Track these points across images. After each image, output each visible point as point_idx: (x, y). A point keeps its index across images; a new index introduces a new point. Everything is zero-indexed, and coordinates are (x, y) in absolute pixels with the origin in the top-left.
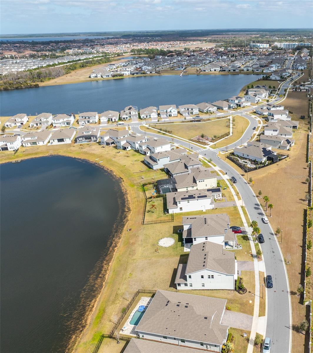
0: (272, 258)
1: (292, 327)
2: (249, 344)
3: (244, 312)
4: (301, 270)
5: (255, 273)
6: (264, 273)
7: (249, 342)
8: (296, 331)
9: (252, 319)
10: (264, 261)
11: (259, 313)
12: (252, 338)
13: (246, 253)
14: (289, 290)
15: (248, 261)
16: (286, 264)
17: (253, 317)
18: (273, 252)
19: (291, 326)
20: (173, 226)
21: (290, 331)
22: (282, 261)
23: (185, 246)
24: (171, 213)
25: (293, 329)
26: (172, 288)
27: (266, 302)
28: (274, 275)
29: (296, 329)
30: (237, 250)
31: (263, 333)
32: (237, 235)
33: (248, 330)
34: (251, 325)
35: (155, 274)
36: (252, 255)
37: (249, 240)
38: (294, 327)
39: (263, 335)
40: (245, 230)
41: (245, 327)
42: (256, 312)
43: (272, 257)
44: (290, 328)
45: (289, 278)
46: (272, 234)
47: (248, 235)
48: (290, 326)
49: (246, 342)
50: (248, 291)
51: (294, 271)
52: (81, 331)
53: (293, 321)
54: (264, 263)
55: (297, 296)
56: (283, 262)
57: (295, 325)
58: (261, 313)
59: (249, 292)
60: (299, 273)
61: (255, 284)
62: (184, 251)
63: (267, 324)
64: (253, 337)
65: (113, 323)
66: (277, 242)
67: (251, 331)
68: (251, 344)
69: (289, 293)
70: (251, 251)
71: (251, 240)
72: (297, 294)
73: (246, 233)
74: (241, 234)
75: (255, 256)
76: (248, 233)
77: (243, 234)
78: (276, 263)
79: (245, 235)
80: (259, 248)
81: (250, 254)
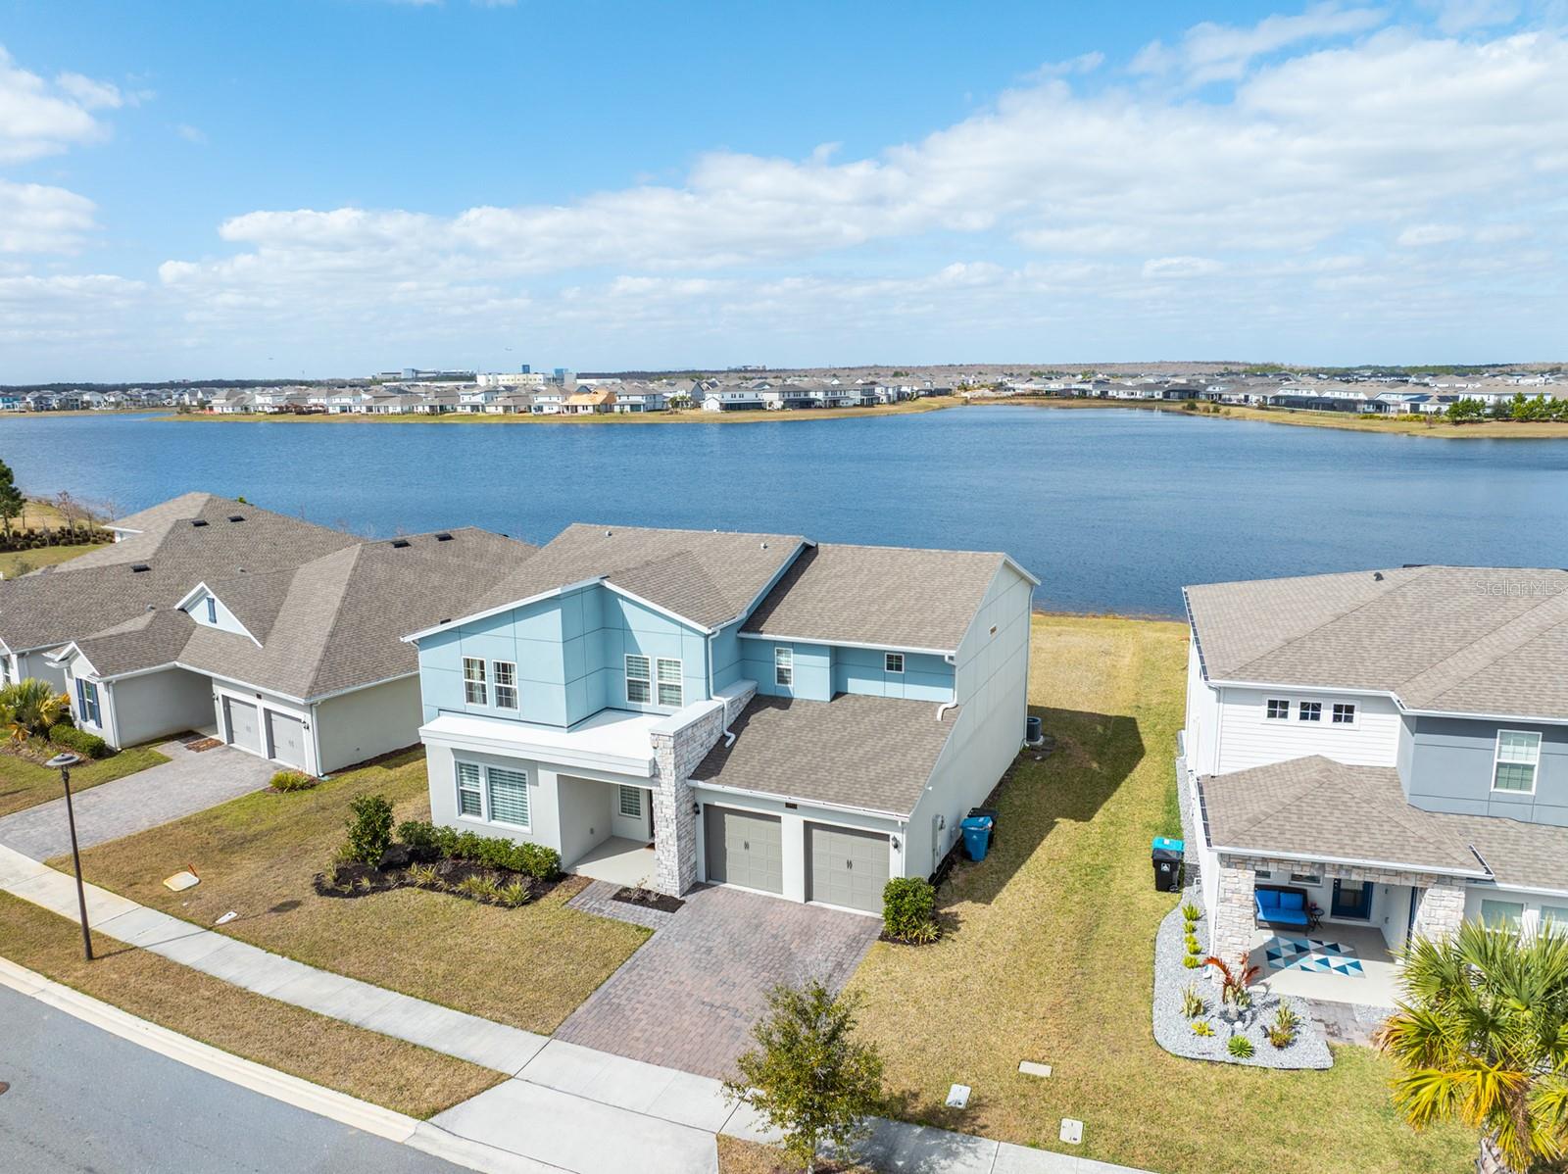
13: (1035, 1070)
36: (948, 1120)
59: (288, 906)
70: (1063, 1149)
75: (892, 1153)
81: (974, 1105)
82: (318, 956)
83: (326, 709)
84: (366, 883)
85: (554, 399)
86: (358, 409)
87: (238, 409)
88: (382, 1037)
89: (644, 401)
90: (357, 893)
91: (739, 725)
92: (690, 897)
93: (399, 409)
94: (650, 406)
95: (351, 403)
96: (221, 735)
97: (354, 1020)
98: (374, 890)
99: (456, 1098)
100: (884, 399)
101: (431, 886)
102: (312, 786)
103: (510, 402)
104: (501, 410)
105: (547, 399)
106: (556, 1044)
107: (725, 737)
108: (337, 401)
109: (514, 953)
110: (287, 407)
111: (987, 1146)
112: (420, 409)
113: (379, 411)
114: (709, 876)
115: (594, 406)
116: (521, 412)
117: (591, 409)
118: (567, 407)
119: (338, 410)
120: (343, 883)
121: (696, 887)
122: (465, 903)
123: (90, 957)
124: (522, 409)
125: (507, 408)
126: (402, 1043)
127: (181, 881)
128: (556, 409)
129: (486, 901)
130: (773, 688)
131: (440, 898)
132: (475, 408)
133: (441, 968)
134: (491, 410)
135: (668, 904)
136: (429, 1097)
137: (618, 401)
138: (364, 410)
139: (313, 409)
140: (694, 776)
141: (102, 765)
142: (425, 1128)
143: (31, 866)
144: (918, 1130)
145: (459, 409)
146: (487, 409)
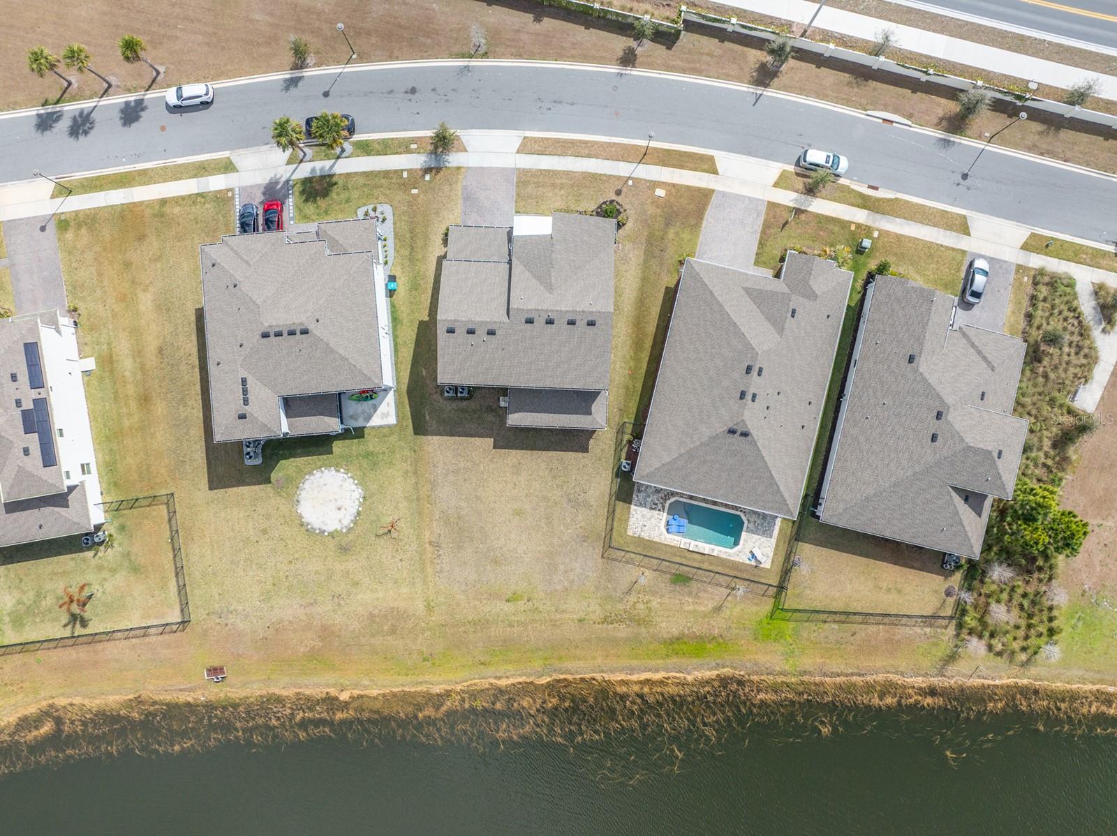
0: (447, 101)
1: (757, 85)
2: (809, 209)
3: (700, 214)
5: (527, 167)
6: (525, 138)
7: (803, 208)
8: (773, 79)
9: (724, 194)
10: (460, 128)
11: (704, 171)
12: (793, 200)
13: (415, 191)
14: (613, 69)
15: (465, 188)
16: (485, 55)
17: (718, 191)
18: (413, 91)
19: (752, 90)
20: (210, 489)
21: (769, 94)
22: (467, 67)
23: (359, 423)
24: (102, 514)
25: (766, 86)
26: (592, 441)
28: (542, 105)
29: (765, 76)
30: (395, 223)
31: (775, 169)
32: (291, 219)
33: (763, 209)
34: (750, 198)
35: (518, 513)
36: (428, 170)
37: (331, 176)
38: (757, 80)
39: (781, 170)
40: (258, 186)
41: (755, 216)
42: (700, 179)
43: (445, 98)
44: (760, 92)
46: (293, 82)
47: (293, 178)
48: (753, 93)
49: (803, 217)
50: (614, 197)
51: (525, 37)
52: (741, 683)
53: (738, 79)
54: (477, 132)
55: (640, 49)
56: (474, 64)
57: (753, 76)
58: (706, 167)
59: (618, 193)
60: (537, 20)
61: (582, 173)
62: (395, 422)
63: (743, 154)
64: (788, 198)
65: (729, 598)
66: (346, 70)
67: (769, 202)
68: (811, 204)
69: (627, 72)
70: (405, 170)
71: (327, 167)
72: (635, 47)
73: (277, 183)
74: (291, 204)
75: (436, 158)
76: (278, 177)
77: (291, 196)
78: (473, 90)
79: (295, 188)
80: (384, 140)
81: (423, 176)
82: (594, 178)
88: (551, 155)
90: (605, 203)
97: (563, 159)
98: (601, 206)
99: (523, 145)
106: (513, 167)
111: (419, 167)
120: (613, 205)
127: (661, 193)
129: (566, 210)
133: (557, 181)
136: (529, 142)
142: (523, 135)
143: (717, 188)
144: (432, 166)
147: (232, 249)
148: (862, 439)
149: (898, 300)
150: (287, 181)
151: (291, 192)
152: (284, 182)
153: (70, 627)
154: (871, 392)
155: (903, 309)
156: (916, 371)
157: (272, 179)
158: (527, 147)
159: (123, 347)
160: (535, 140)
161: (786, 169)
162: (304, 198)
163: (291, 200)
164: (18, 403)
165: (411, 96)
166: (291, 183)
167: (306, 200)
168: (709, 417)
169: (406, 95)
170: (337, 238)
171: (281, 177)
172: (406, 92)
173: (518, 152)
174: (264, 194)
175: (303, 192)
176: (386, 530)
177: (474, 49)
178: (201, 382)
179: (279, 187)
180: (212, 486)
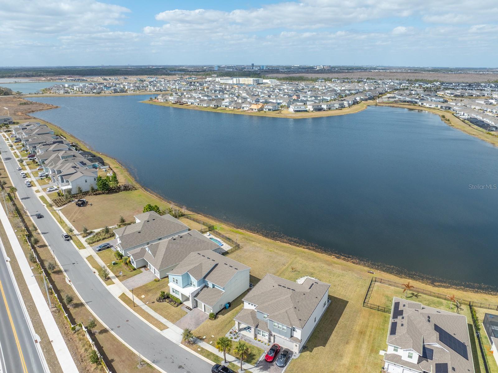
0: (172, 356)
1: (84, 304)
2: (114, 276)
4: (114, 367)
5: (170, 323)
9: (128, 288)
10: (178, 345)
11: (126, 296)
13: (213, 336)
14: (112, 332)
15: (196, 328)
16: (143, 361)
18: (180, 367)
19: (87, 305)
21: (84, 301)
22: (153, 362)
25: (82, 303)
27: (128, 307)
29: (79, 305)
31: (109, 287)
33: (125, 281)
36: (202, 339)
37: (238, 358)
40: (268, 372)
41: (129, 281)
42: (129, 294)
43: (172, 358)
44: (86, 303)
45: (122, 345)
47: (253, 366)
50: (156, 302)
51: (123, 358)
54: (174, 341)
55: (97, 331)
56: (149, 361)
57: (81, 307)
59: (153, 302)
60: (113, 360)
61: (157, 312)
63: (111, 294)
64: (115, 280)
67: (121, 282)
69: (110, 329)
70: (209, 344)
71: (237, 362)
72: (98, 333)
73: (261, 369)
74: (261, 358)
75: (196, 341)
76: (259, 370)
77: (259, 361)
78: (160, 353)
79: (255, 362)
80: (208, 358)
81: (205, 338)
82: (155, 310)
83: (161, 272)
84: (161, 301)
85: (247, 106)
86: (195, 104)
87: (165, 100)
88: (159, 321)
89: (272, 108)
90: (160, 302)
91: (201, 290)
92: (194, 309)
93: (206, 106)
94: (274, 109)
95: (194, 101)
96: (149, 268)
97: (157, 319)
98: (162, 302)
99: (164, 329)
100: (347, 105)
101: (168, 302)
102: (159, 281)
103: (235, 106)
104: (233, 108)
105: (245, 105)
106: (174, 325)
107: (199, 291)
108: (190, 101)
109: (174, 313)
110: (177, 102)
111: (204, 342)
112: (211, 106)
113: (201, 105)
114: (196, 306)
115: (258, 109)
116: (238, 109)
117: (257, 110)
118: (251, 109)
119: (190, 103)
120: (159, 300)
121: (195, 307)
122: (171, 305)
123: (134, 306)
124: (239, 108)
125: (234, 108)
126: (161, 322)
127: (143, 296)
128: (248, 109)
129: (173, 306)
130: (207, 285)
131: (169, 304)
132: (226, 106)
133: (166, 314)
134: (230, 107)
135: (191, 309)
136: (162, 329)
137: (265, 107)
138: (197, 104)
139: (184, 103)
140: (194, 297)
141: (134, 272)
142: (161, 331)
143: (128, 290)
144: (199, 340)
145: (222, 106)
146: (229, 107)
147: (290, 321)
148: (166, 231)
149: (127, 242)
150: (256, 367)
151: (258, 362)
152: (258, 367)
153: (418, 295)
154: (154, 235)
155: (128, 240)
156: (141, 230)
157: (262, 371)
158: (163, 327)
159: (364, 351)
160: (159, 328)
161: (106, 285)
162: (254, 357)
163: (260, 359)
164: (403, 318)
165: (183, 366)
166: (256, 365)
167: (254, 355)
168: (192, 241)
169: (184, 367)
170: (251, 318)
171: (258, 370)
172: (183, 368)
173: (168, 328)
174: (269, 368)
175: (254, 359)
176: (296, 272)
177: (144, 365)
178: (335, 327)
179: (262, 367)
180: (347, 302)
